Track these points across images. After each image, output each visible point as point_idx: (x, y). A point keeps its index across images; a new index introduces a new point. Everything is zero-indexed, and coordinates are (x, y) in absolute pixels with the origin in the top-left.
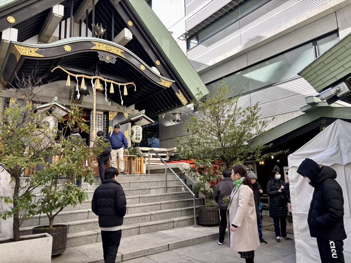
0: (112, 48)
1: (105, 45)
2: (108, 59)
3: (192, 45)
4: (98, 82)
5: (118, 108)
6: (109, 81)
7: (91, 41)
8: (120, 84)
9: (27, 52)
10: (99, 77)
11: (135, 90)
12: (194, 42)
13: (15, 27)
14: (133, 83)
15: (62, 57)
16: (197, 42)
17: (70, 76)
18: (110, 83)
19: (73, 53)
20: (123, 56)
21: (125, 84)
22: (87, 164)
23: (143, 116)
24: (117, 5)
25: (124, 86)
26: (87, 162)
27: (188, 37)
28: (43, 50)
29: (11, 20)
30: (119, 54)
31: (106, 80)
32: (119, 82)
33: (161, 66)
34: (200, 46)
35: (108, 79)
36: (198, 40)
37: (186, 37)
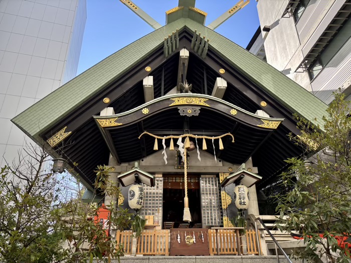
0: (194, 99)
1: (185, 99)
2: (189, 112)
3: (315, 73)
4: (187, 140)
5: (230, 168)
6: (200, 137)
7: (169, 99)
8: (213, 138)
9: (107, 124)
10: (188, 135)
11: (233, 141)
12: (317, 68)
13: (110, 106)
14: (229, 134)
15: (141, 121)
16: (321, 67)
17: (158, 139)
18: (202, 139)
19: (151, 115)
20: (207, 105)
21: (219, 137)
22: (179, 240)
23: (244, 172)
24: (205, 58)
25: (218, 139)
26: (179, 237)
27: (308, 66)
28: (122, 118)
29: (107, 100)
30: (202, 103)
31: (196, 137)
32: (211, 136)
33: (269, 106)
34: (326, 69)
35: (198, 135)
36: (321, 64)
37: (306, 67)
